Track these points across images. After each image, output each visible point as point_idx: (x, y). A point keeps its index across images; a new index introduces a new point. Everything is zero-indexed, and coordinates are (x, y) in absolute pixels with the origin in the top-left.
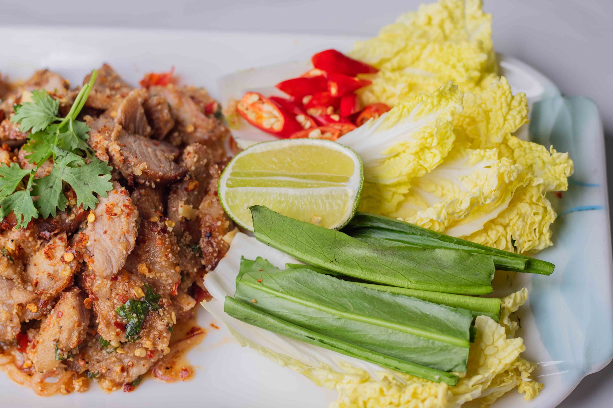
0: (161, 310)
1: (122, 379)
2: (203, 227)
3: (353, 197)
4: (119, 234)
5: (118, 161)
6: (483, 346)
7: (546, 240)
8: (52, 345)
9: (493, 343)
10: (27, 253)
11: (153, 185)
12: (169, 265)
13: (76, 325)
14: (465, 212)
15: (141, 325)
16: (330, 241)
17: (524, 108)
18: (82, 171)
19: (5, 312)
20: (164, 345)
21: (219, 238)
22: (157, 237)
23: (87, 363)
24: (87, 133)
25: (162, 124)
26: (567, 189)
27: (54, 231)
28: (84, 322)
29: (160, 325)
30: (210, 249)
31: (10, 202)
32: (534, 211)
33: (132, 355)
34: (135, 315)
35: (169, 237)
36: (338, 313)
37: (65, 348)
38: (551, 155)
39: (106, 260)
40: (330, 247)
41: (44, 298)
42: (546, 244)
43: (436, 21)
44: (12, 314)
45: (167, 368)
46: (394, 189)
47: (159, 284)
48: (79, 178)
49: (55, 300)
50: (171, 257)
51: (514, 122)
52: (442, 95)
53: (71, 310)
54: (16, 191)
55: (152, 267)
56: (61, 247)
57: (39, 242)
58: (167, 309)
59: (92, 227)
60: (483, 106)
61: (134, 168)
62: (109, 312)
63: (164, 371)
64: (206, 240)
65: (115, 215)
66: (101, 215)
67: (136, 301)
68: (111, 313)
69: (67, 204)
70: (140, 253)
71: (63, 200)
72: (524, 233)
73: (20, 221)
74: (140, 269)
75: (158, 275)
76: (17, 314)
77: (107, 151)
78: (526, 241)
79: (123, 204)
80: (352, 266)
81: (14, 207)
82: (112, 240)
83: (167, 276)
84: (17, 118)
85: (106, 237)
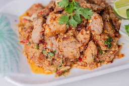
1: (110, 60)
4: (99, 23)
13: (96, 48)
23: (99, 59)
27: (81, 27)
39: (98, 30)
45: (118, 56)
48: (84, 13)
49: (87, 44)
66: (93, 20)
67: (107, 39)
68: (103, 44)
69: (83, 20)
73: (73, 26)
75: (109, 32)
76: (79, 50)
79: (98, 16)
84: (59, 5)
85: (96, 25)
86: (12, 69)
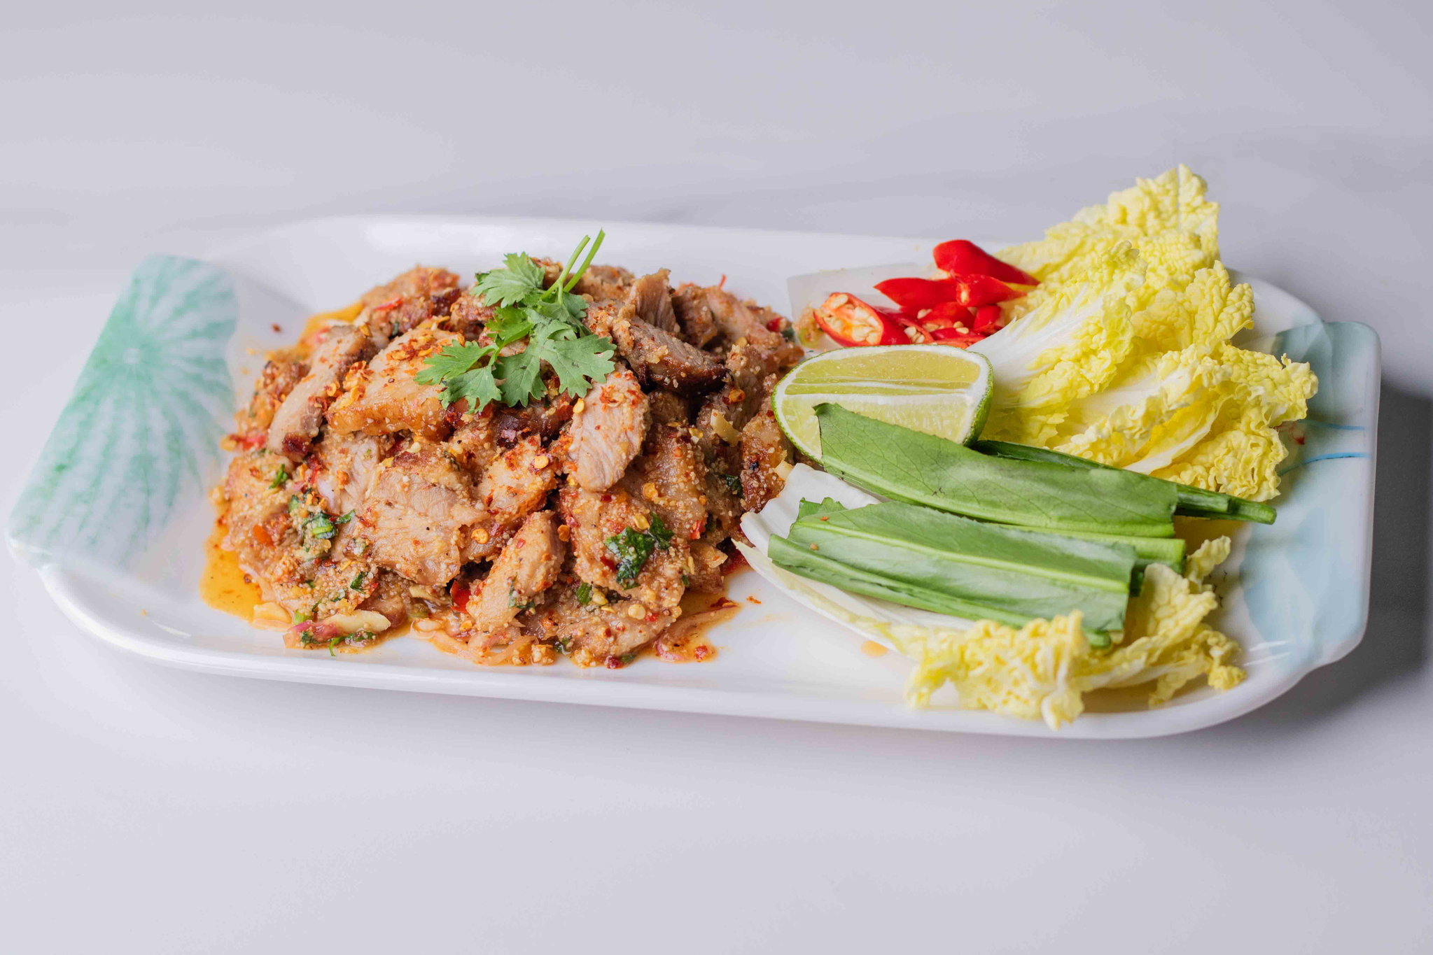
0: (672, 550)
1: (606, 648)
2: (746, 455)
3: (972, 406)
4: (618, 430)
5: (625, 344)
6: (1154, 606)
7: (1270, 489)
8: (505, 585)
9: (1169, 602)
10: (480, 466)
11: (676, 385)
12: (689, 490)
13: (543, 557)
14: (1141, 429)
15: (642, 565)
16: (932, 456)
17: (1247, 304)
18: (570, 346)
19: (440, 539)
20: (674, 600)
21: (770, 471)
22: (673, 445)
23: (556, 624)
24: (584, 310)
25: (697, 329)
26: (1305, 416)
27: (521, 429)
28: (556, 555)
29: (669, 570)
30: (755, 484)
31: (461, 384)
32: (1251, 442)
33: (622, 615)
34: (632, 549)
35: (693, 450)
36: (937, 553)
37: (525, 590)
38: (1284, 367)
39: (596, 467)
40: (933, 467)
41: (500, 520)
42: (1269, 494)
43: (1132, 217)
44: (449, 544)
45: (676, 645)
46: (1041, 418)
47: (672, 520)
48: (565, 356)
49: (515, 527)
50: (693, 478)
51: (1231, 323)
52: (1114, 264)
53: (539, 534)
54: (471, 369)
55: (665, 490)
56: (530, 452)
57: (499, 450)
58: (682, 551)
59: (578, 421)
60: (1186, 305)
61: (648, 355)
62: (594, 543)
63: (671, 647)
64: (750, 472)
65: (614, 401)
66: (594, 404)
67: (636, 532)
68: (596, 545)
69: (545, 393)
70: (647, 467)
71: (540, 386)
72: (1235, 475)
73: (473, 407)
74: (646, 490)
75: (672, 503)
76: (457, 544)
77: (611, 331)
78: (1238, 486)
79: (627, 389)
80: (965, 499)
81: (467, 391)
82: (608, 440)
83: (687, 507)
84: (480, 289)
85: (598, 436)
86: (93, 541)
